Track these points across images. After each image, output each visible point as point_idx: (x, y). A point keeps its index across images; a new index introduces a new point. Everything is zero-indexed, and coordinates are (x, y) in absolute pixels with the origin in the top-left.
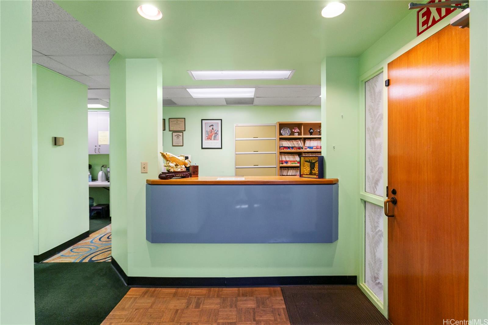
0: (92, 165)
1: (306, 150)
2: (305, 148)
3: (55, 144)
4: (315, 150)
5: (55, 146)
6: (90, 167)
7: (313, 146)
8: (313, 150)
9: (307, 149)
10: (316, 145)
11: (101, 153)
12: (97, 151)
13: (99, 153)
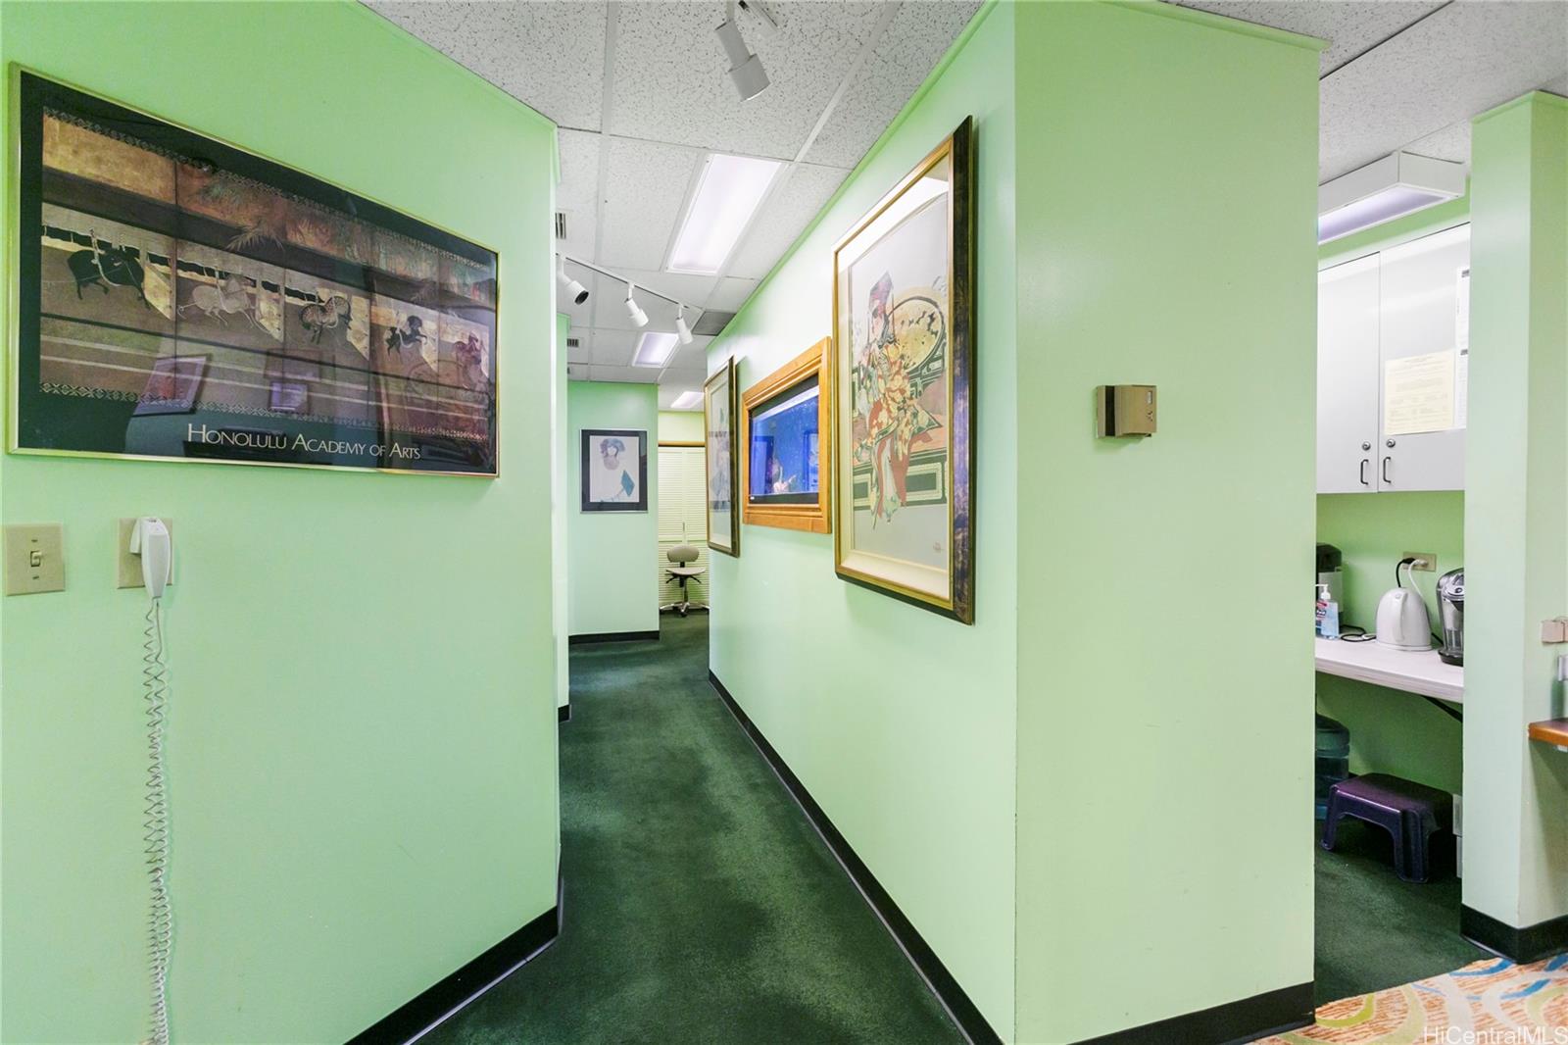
0: (1342, 550)
3: (1110, 431)
5: (1110, 438)
6: (1327, 559)
11: (1398, 486)
12: (1373, 475)
13: (1384, 487)
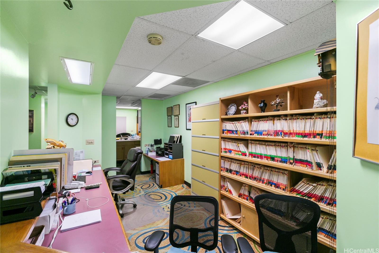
1: (252, 136)
2: (251, 133)
4: (266, 137)
7: (263, 130)
8: (262, 136)
9: (254, 134)
10: (267, 129)
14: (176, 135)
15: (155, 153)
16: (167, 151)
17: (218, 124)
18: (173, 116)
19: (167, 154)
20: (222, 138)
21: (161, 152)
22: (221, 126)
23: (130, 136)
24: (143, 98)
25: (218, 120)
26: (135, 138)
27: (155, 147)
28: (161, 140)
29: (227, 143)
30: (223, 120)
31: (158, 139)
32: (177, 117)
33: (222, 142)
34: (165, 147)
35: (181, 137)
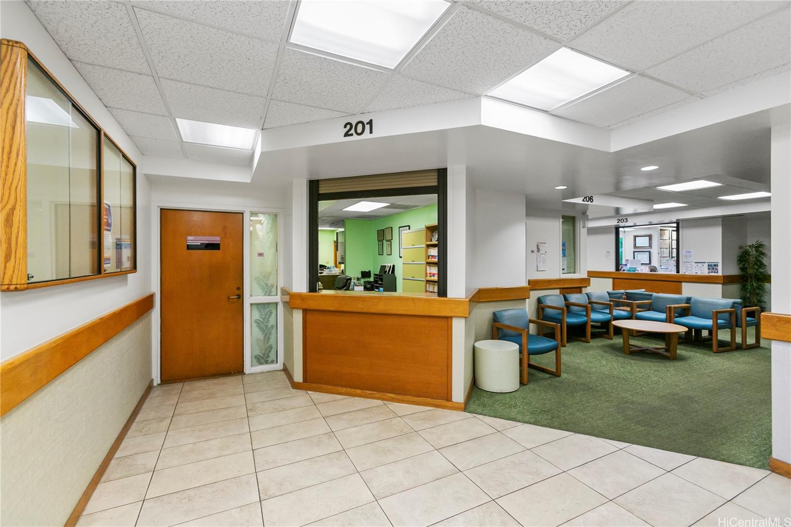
14: (389, 264)
15: (363, 287)
16: (377, 284)
17: (424, 250)
18: (385, 241)
19: (377, 288)
20: (427, 263)
21: (370, 286)
22: (427, 252)
23: (325, 268)
24: (348, 218)
25: (424, 246)
26: (333, 272)
27: (362, 281)
28: (370, 272)
29: (431, 267)
30: (429, 246)
31: (365, 272)
32: (390, 243)
33: (428, 267)
34: (375, 279)
35: (394, 266)
